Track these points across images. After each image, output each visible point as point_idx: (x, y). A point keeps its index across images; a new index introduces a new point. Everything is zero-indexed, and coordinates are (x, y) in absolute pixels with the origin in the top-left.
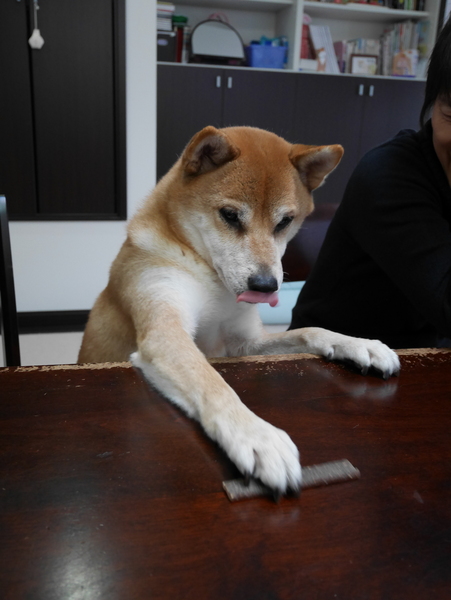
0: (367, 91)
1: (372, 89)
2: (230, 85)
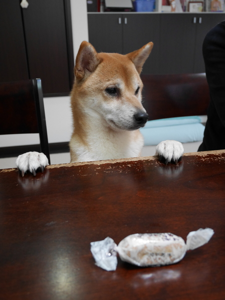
0: (198, 20)
1: (200, 19)
2: (126, 22)
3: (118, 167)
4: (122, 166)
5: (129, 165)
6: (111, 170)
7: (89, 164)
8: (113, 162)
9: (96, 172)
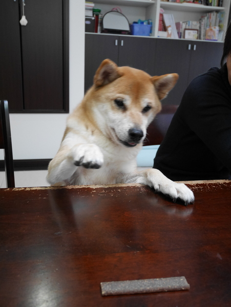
3: (110, 192)
4: (113, 190)
5: (119, 190)
6: (104, 193)
7: (86, 187)
8: (106, 187)
9: (92, 194)
